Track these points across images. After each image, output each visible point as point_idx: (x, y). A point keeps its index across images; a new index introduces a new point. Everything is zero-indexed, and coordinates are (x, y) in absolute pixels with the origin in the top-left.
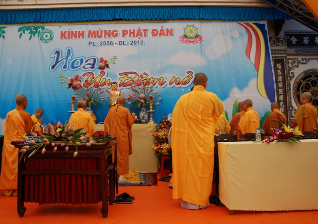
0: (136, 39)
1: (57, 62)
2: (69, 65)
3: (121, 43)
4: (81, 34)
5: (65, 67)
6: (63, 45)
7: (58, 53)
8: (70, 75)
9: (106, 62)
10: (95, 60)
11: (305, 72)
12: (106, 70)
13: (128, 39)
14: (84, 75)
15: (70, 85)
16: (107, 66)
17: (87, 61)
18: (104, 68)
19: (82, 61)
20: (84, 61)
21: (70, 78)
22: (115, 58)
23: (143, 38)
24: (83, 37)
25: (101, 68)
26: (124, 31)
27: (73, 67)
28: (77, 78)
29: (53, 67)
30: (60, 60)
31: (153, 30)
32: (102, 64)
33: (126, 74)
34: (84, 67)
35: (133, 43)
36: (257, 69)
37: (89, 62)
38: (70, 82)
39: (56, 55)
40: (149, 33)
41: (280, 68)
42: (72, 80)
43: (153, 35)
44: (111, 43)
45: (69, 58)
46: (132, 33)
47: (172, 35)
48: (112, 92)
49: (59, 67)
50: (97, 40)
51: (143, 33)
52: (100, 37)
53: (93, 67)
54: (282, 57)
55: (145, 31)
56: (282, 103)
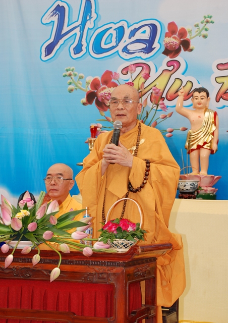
1: (59, 36)
2: (88, 44)
5: (78, 49)
7: (60, 10)
8: (90, 70)
9: (183, 33)
10: (154, 28)
12: (182, 56)
14: (125, 71)
15: (91, 97)
16: (186, 45)
17: (133, 33)
18: (177, 52)
19: (121, 31)
20: (127, 32)
21: (90, 79)
22: (208, 21)
25: (170, 51)
27: (98, 49)
28: (108, 79)
29: (49, 49)
30: (66, 29)
32: (174, 41)
34: (125, 49)
37: (138, 35)
38: (89, 89)
39: (55, 19)
42: (95, 85)
45: (89, 25)
48: (194, 115)
49: (65, 47)
53: (149, 49)
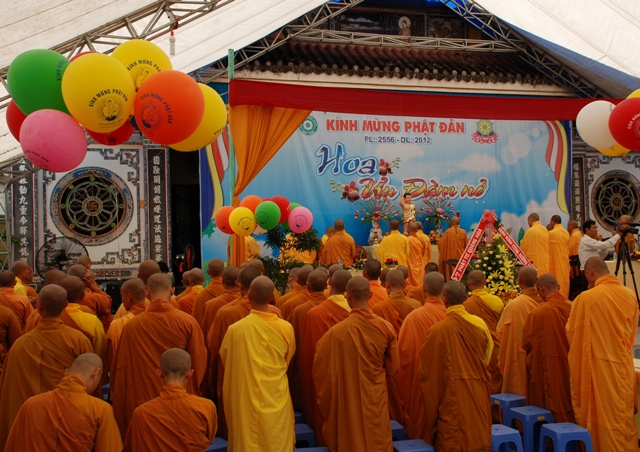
0: (421, 135)
1: (325, 163)
2: (341, 168)
3: (405, 140)
4: (354, 125)
5: (336, 170)
6: (332, 139)
7: (325, 149)
8: (343, 182)
9: (387, 165)
10: (373, 162)
11: (606, 174)
12: (388, 176)
13: (412, 135)
14: (362, 181)
15: (345, 195)
16: (389, 170)
17: (364, 163)
18: (385, 174)
19: (357, 162)
20: (361, 163)
21: (344, 186)
22: (398, 160)
23: (430, 135)
24: (356, 130)
25: (382, 173)
26: (406, 123)
27: (347, 171)
28: (353, 185)
29: (321, 169)
30: (329, 160)
31: (442, 124)
32: (383, 168)
33: (412, 181)
34: (360, 171)
35: (419, 140)
36: (558, 178)
37: (367, 165)
38: (344, 190)
39: (323, 154)
40: (437, 128)
41: (577, 169)
42: (347, 188)
43: (442, 131)
44: (392, 140)
45: (341, 158)
46: (417, 127)
47: (463, 131)
49: (329, 169)
50: (375, 135)
51: (429, 126)
52: (378, 130)
53: (372, 172)
54: (581, 155)
55: (432, 124)
56: (578, 215)
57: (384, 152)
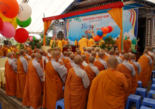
0: (100, 19)
1: (83, 27)
2: (85, 28)
3: (96, 21)
4: (87, 19)
5: (84, 28)
6: (83, 22)
8: (85, 30)
9: (93, 26)
10: (90, 26)
13: (98, 19)
16: (93, 27)
19: (88, 26)
22: (95, 25)
23: (102, 19)
25: (92, 28)
26: (97, 17)
28: (87, 31)
29: (82, 28)
31: (104, 16)
32: (92, 27)
33: (98, 29)
34: (88, 28)
35: (99, 20)
38: (85, 32)
39: (82, 25)
40: (103, 17)
41: (150, 22)
43: (104, 17)
44: (94, 21)
45: (85, 26)
46: (99, 17)
47: (109, 17)
48: (92, 34)
49: (83, 28)
51: (101, 17)
52: (91, 19)
53: (90, 28)
54: (151, 17)
55: (102, 16)
57: (92, 24)
